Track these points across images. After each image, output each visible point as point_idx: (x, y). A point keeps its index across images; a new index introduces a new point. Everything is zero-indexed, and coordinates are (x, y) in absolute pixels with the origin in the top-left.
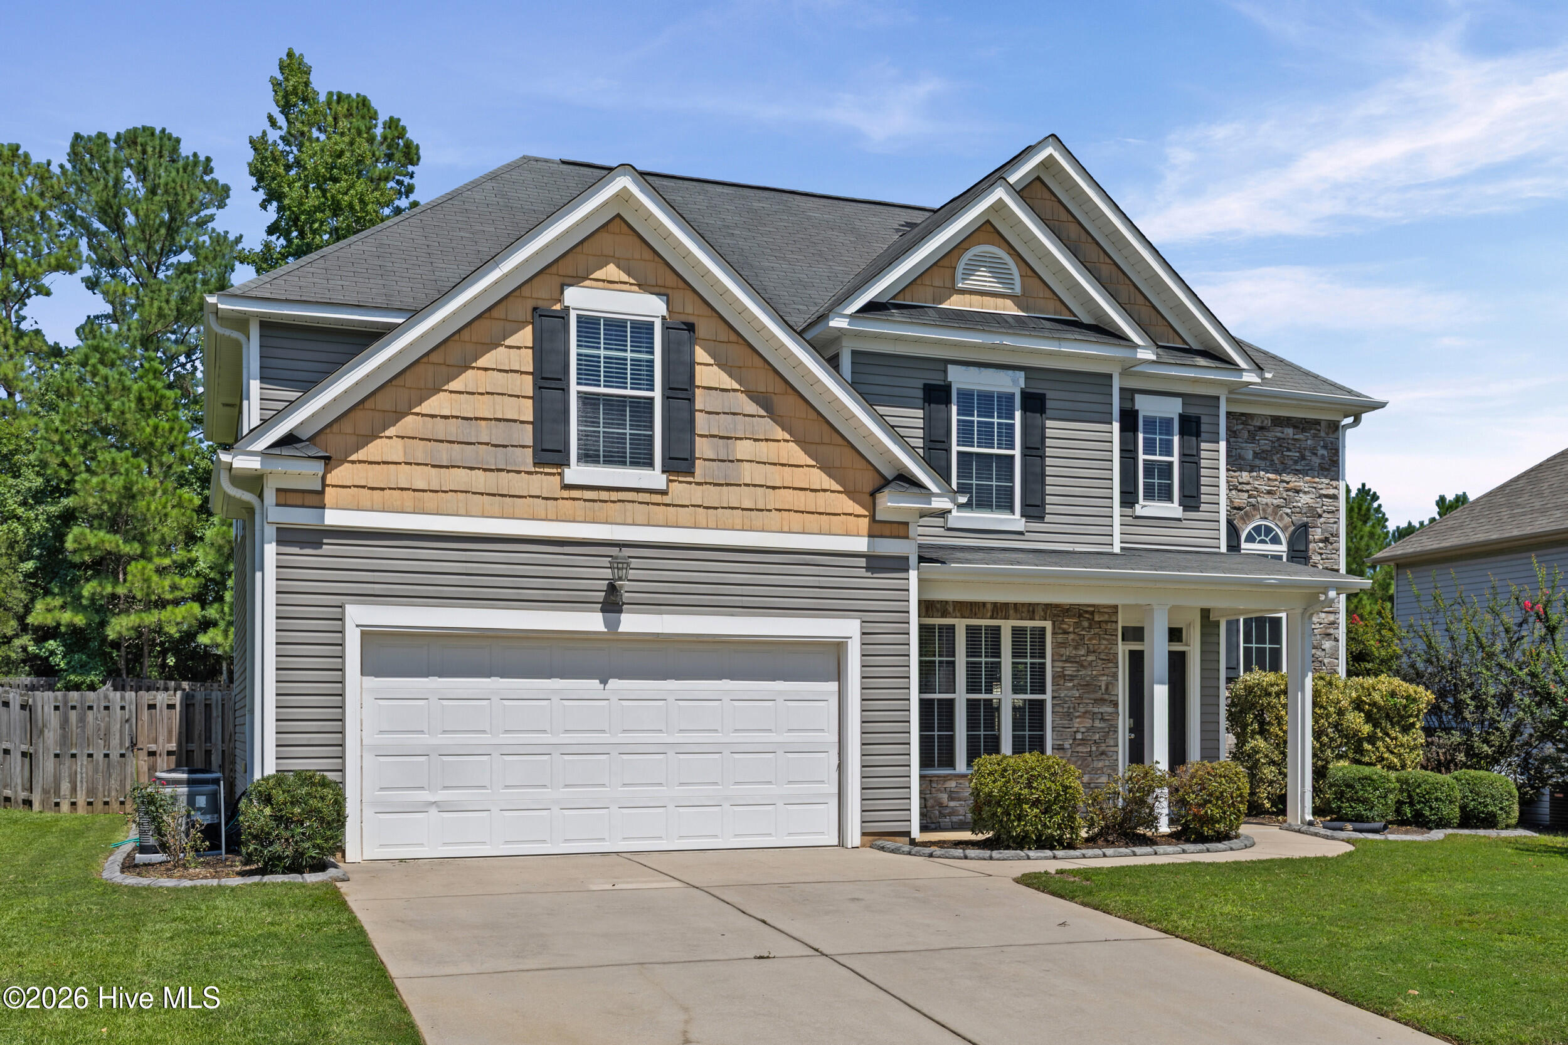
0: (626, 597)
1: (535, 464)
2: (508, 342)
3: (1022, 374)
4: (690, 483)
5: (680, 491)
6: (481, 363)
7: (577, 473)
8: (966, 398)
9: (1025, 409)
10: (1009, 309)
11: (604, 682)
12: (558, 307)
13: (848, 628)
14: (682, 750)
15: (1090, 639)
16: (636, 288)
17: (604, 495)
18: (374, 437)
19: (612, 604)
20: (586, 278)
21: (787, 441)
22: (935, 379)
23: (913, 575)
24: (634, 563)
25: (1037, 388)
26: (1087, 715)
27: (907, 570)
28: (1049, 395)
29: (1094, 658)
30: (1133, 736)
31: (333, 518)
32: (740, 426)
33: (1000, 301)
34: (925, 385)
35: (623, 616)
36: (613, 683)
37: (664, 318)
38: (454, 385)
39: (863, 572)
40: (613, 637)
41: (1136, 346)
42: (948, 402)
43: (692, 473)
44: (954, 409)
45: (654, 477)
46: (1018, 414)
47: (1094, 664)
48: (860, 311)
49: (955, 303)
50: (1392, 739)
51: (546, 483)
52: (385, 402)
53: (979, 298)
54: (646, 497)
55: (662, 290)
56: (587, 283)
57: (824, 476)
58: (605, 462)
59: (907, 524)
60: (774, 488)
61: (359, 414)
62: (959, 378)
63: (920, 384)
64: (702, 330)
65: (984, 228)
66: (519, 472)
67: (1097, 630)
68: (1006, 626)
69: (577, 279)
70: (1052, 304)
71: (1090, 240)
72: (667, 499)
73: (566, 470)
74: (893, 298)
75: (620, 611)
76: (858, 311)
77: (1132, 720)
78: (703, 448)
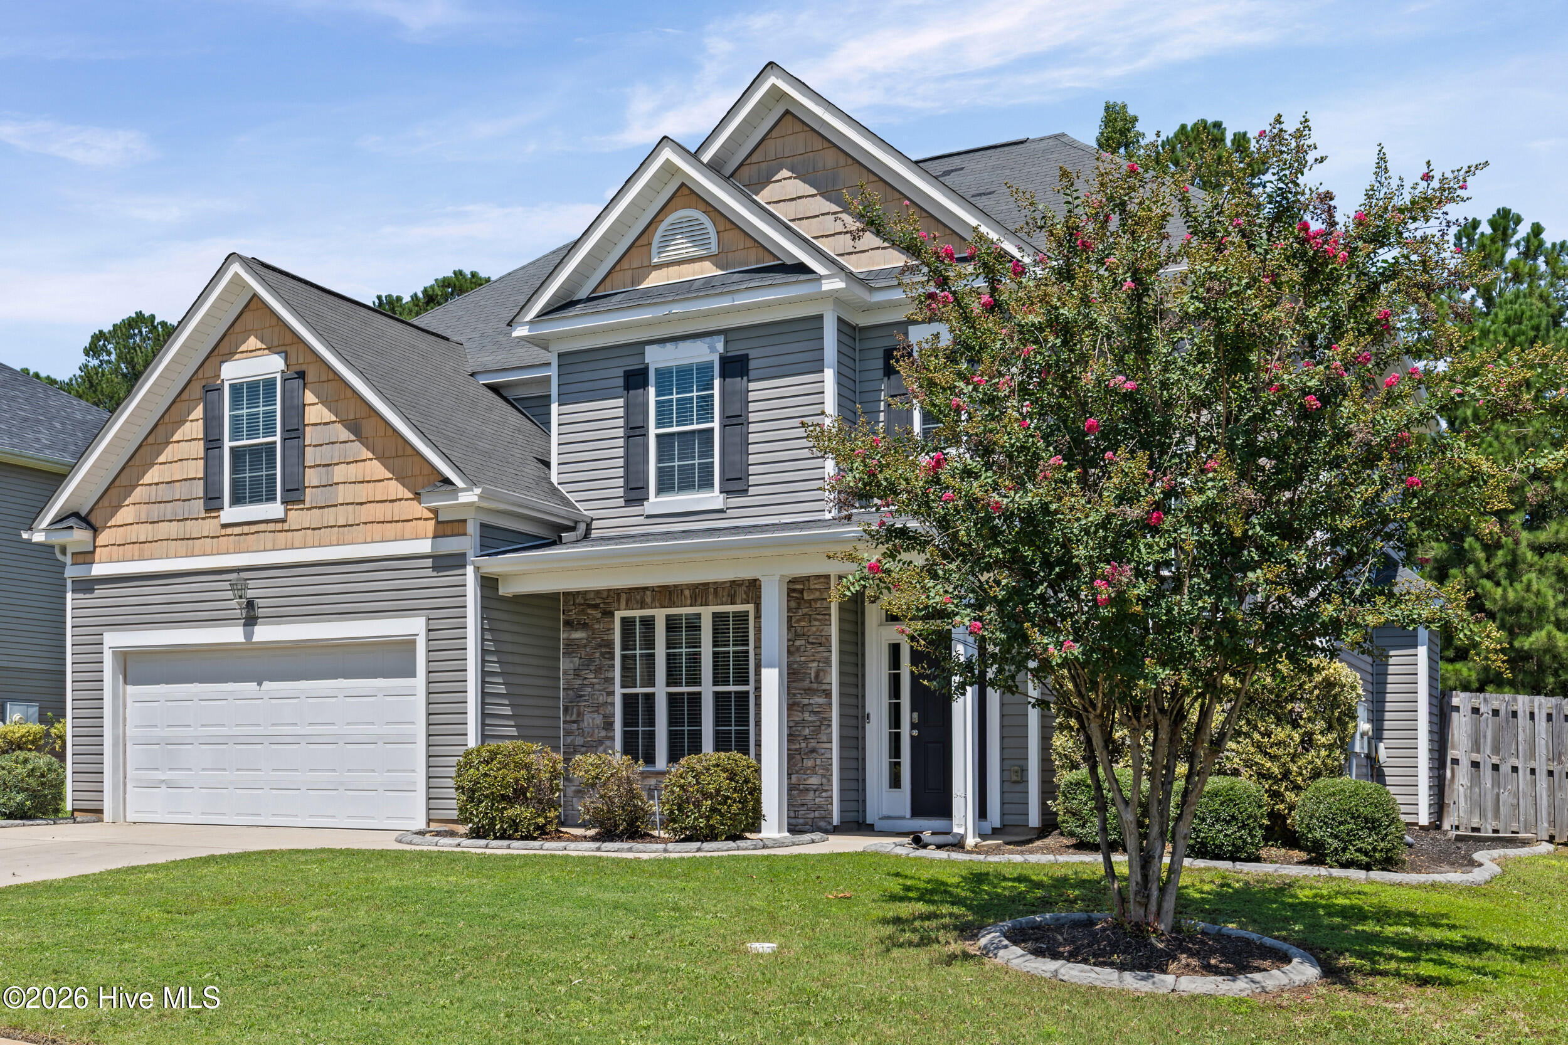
0: (260, 612)
1: (207, 511)
2: (190, 418)
3: (722, 338)
4: (302, 509)
5: (297, 518)
6: (176, 438)
7: (230, 513)
8: (664, 375)
9: (723, 375)
10: (708, 270)
11: (260, 684)
12: (219, 382)
13: (414, 626)
14: (312, 741)
15: (798, 621)
16: (267, 352)
17: (246, 529)
18: (120, 507)
19: (251, 621)
20: (236, 353)
21: (371, 459)
22: (632, 364)
23: (470, 569)
24: (251, 584)
25: (737, 350)
26: (796, 708)
27: (464, 566)
28: (752, 354)
29: (803, 642)
30: (915, 733)
31: (98, 570)
32: (336, 451)
33: (697, 265)
34: (625, 372)
35: (256, 628)
36: (266, 685)
37: (283, 372)
38: (161, 459)
39: (429, 573)
40: (249, 648)
41: (821, 277)
42: (645, 385)
43: (303, 502)
44: (652, 391)
45: (275, 509)
46: (717, 383)
47: (802, 649)
48: (540, 315)
49: (655, 280)
50: (1263, 735)
51: (210, 526)
52: (124, 480)
53: (676, 268)
54: (271, 526)
55: (283, 349)
56: (237, 356)
57: (400, 487)
58: (250, 502)
59: (465, 521)
60: (362, 504)
61: (112, 491)
62: (657, 358)
63: (620, 372)
64: (310, 377)
65: (679, 193)
66: (197, 519)
67: (805, 611)
68: (707, 613)
69: (229, 356)
70: (753, 254)
71: (850, 161)
72: (286, 526)
73: (222, 513)
74: (594, 291)
75: (255, 624)
76: (538, 316)
77: (915, 715)
78: (312, 477)
